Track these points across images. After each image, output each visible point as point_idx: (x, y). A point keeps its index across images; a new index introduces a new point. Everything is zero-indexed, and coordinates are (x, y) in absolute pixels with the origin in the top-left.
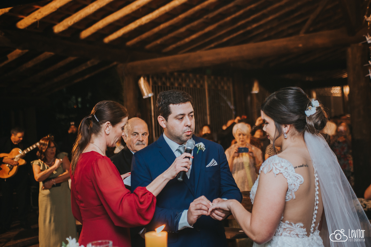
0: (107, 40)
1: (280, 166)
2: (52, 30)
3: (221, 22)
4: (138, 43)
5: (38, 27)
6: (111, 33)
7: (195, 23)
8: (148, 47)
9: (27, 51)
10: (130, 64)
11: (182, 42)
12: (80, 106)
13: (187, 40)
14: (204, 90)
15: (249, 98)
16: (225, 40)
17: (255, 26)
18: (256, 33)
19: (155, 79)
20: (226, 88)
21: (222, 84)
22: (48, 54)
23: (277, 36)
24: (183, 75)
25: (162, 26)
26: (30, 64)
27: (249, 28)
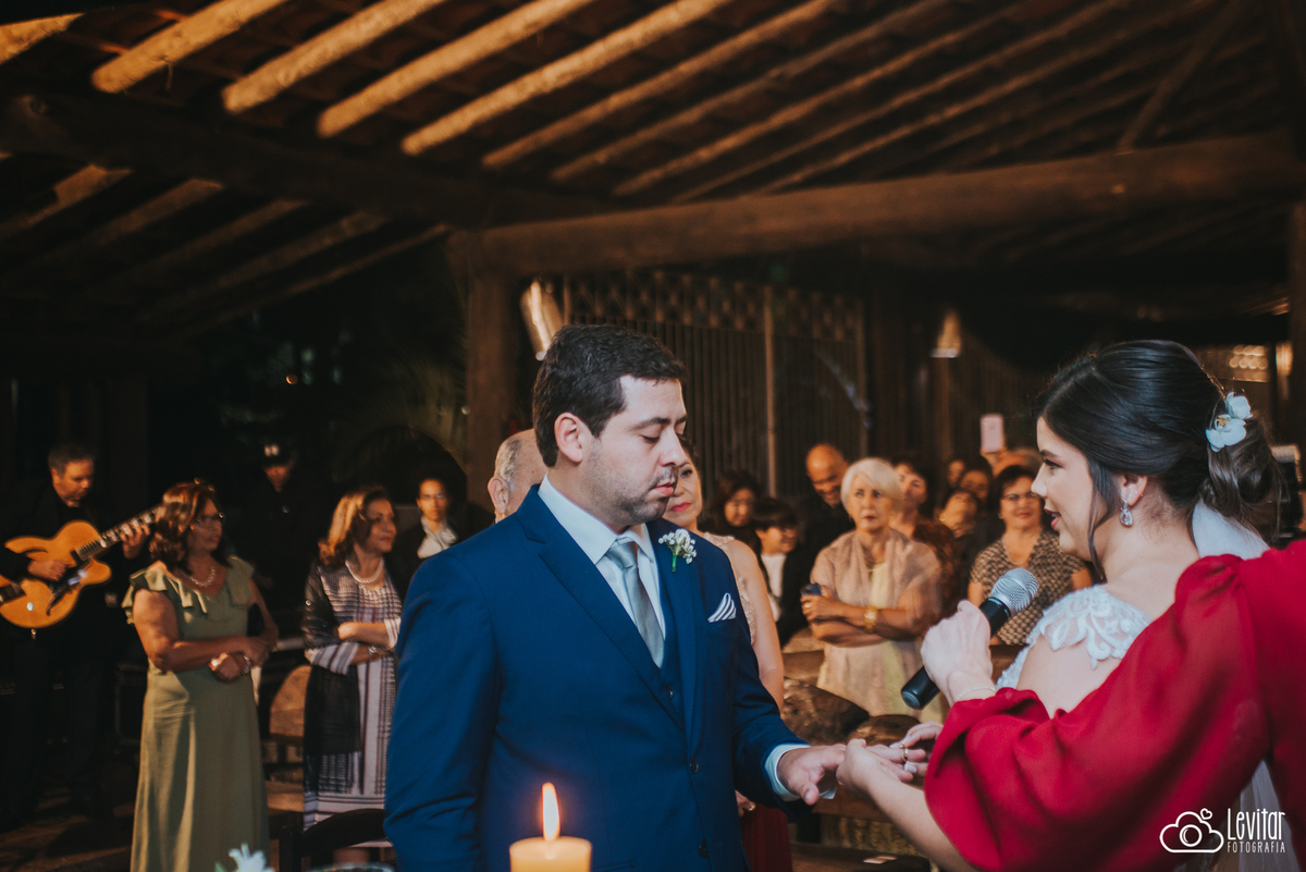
0: (413, 144)
1: (1114, 630)
2: (219, 102)
3: (832, 94)
4: (527, 158)
5: (168, 86)
6: (431, 117)
7: (737, 94)
8: (563, 173)
9: (125, 172)
10: (493, 235)
11: (687, 162)
12: (308, 378)
13: (704, 154)
14: (761, 337)
15: (923, 376)
16: (844, 158)
17: (953, 111)
18: (957, 137)
19: (583, 291)
20: (839, 335)
21: (827, 319)
22: (201, 187)
23: (1035, 151)
24: (686, 279)
25: (616, 101)
26: (136, 221)
27: (933, 120)
